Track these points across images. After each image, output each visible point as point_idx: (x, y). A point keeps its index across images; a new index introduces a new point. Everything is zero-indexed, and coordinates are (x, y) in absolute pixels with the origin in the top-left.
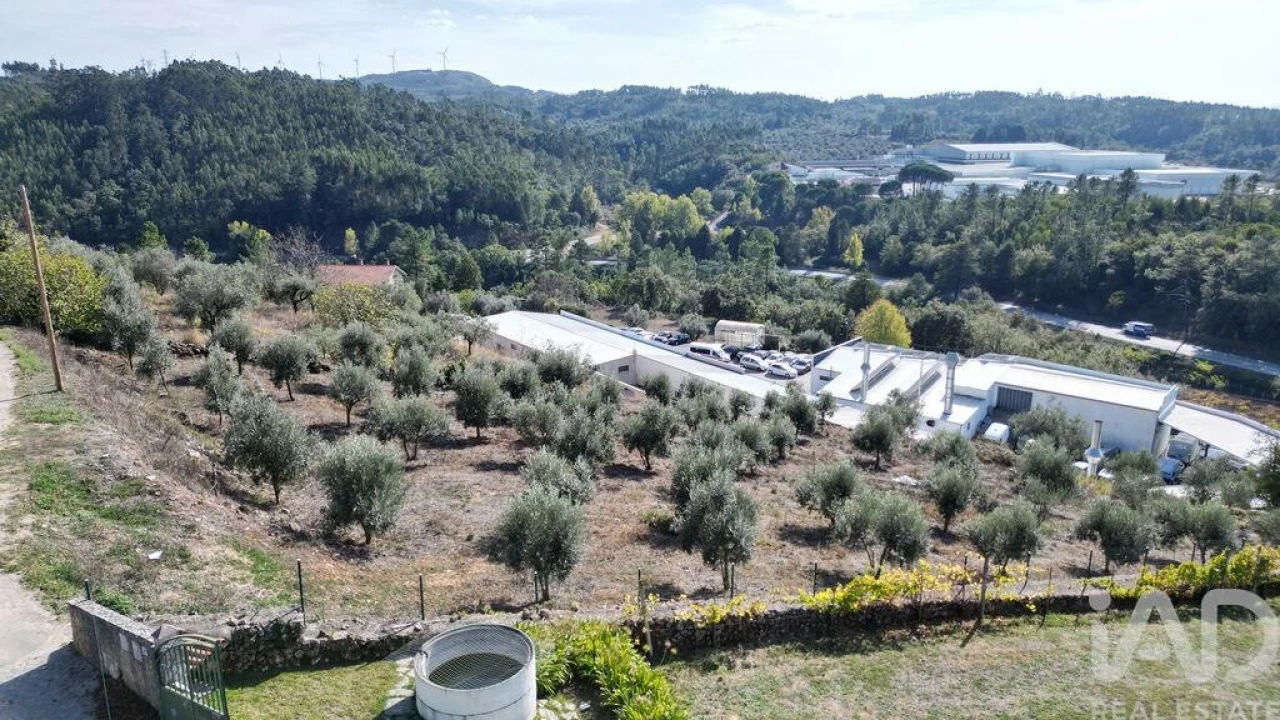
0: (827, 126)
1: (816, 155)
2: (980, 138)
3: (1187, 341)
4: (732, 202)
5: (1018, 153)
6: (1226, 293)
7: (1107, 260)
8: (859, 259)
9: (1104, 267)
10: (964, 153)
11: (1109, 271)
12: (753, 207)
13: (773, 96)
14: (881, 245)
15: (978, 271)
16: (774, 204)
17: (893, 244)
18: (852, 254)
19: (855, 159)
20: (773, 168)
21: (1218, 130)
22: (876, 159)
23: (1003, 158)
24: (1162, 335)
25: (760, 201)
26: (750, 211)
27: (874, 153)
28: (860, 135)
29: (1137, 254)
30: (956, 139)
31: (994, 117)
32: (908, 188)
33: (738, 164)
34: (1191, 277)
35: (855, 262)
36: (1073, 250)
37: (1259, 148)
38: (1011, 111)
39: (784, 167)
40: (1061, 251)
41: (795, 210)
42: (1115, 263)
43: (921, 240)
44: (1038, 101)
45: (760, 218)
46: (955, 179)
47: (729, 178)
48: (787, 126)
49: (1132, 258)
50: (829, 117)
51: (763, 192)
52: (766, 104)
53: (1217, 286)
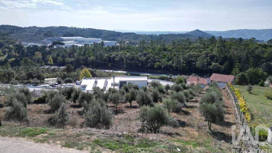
0: (25, 33)
1: (26, 40)
2: (64, 36)
3: (123, 71)
4: (8, 52)
5: (75, 39)
6: (128, 62)
7: (106, 58)
8: (52, 63)
9: (106, 59)
10: (63, 39)
11: (107, 60)
12: (15, 53)
13: (8, 26)
14: (57, 59)
15: (82, 62)
16: (21, 52)
17: (60, 59)
18: (50, 62)
19: (37, 41)
20: (17, 43)
21: (106, 34)
22: (42, 41)
23: (72, 40)
24: (119, 70)
25: (17, 51)
26: (15, 54)
27: (41, 39)
28: (35, 35)
29: (111, 56)
30: (59, 36)
31: (64, 31)
32: (55, 47)
33: (6, 43)
34: (122, 59)
35: (51, 64)
36: (99, 57)
37: (113, 38)
38: (68, 31)
39: (20, 43)
40: (97, 57)
41: (28, 53)
42: (107, 58)
43: (66, 57)
44: (72, 29)
45: (18, 55)
46: (65, 44)
47: (4, 46)
48: (15, 33)
49: (110, 57)
50: (25, 31)
51: (17, 49)
52: (6, 28)
53: (126, 61)
